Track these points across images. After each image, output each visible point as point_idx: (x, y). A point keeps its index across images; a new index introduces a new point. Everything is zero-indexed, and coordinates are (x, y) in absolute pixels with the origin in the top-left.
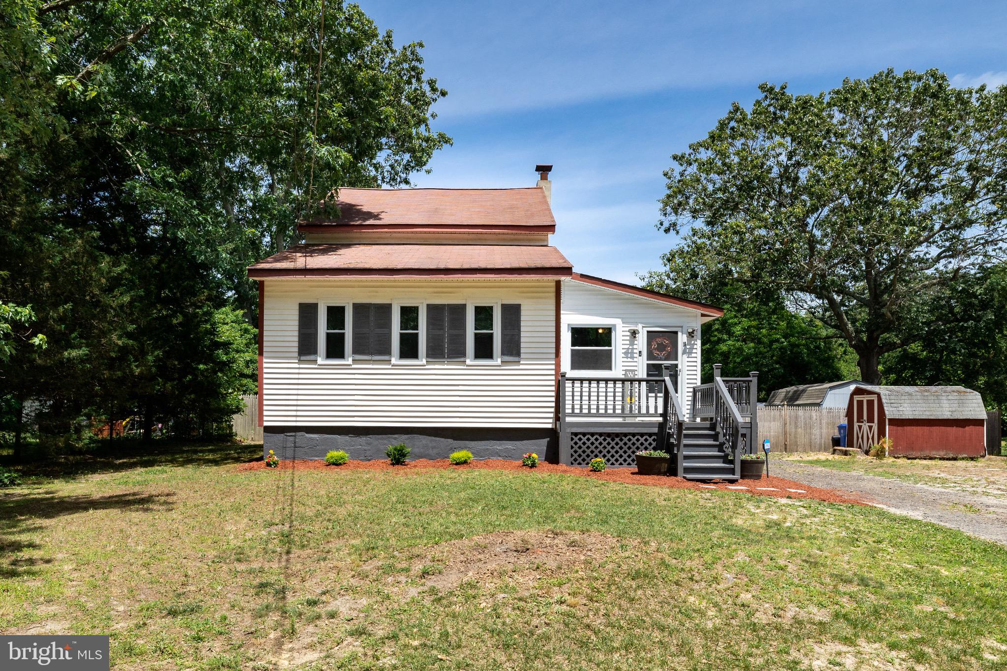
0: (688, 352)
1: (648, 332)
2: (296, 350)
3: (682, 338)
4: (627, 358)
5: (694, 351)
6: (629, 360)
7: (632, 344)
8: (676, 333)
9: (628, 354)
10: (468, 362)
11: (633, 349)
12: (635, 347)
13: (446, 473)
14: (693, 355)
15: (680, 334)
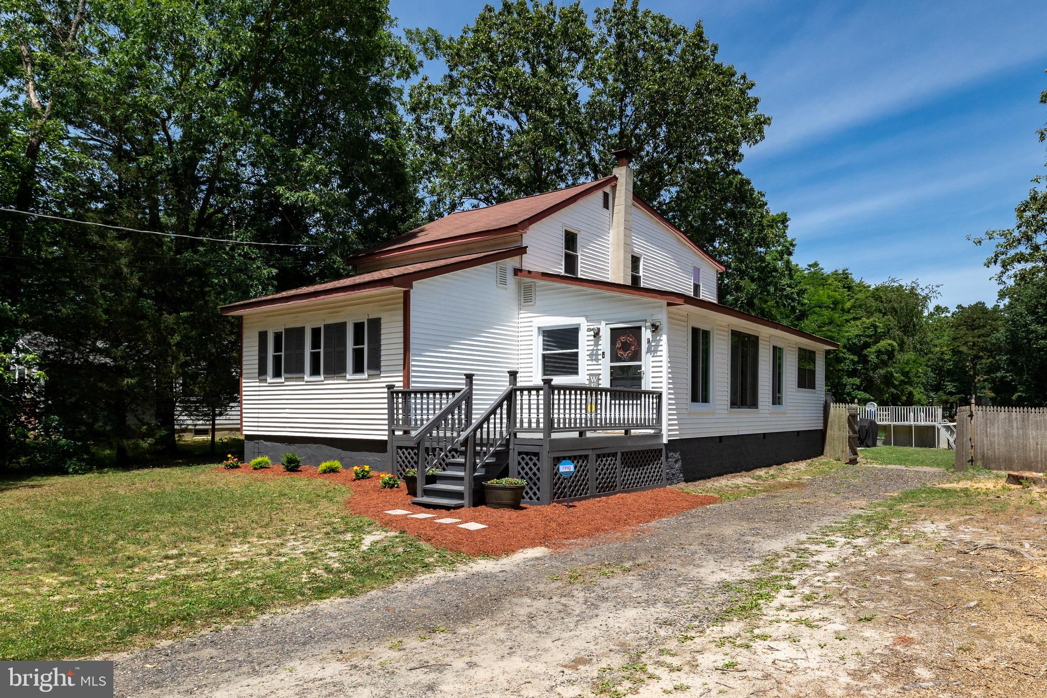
0: (653, 350)
1: (612, 329)
2: (257, 371)
3: (646, 334)
4: (592, 360)
5: (660, 348)
6: (594, 363)
7: (597, 344)
8: (640, 328)
9: (593, 356)
10: (348, 377)
11: (598, 350)
12: (600, 347)
13: (319, 481)
14: (659, 353)
15: (643, 329)
